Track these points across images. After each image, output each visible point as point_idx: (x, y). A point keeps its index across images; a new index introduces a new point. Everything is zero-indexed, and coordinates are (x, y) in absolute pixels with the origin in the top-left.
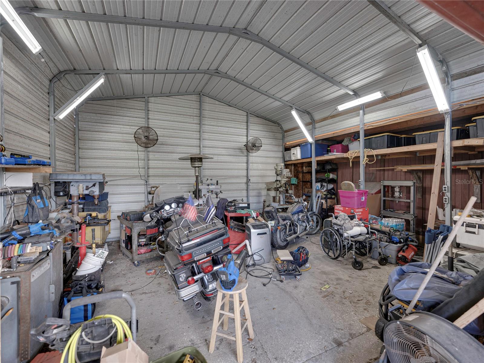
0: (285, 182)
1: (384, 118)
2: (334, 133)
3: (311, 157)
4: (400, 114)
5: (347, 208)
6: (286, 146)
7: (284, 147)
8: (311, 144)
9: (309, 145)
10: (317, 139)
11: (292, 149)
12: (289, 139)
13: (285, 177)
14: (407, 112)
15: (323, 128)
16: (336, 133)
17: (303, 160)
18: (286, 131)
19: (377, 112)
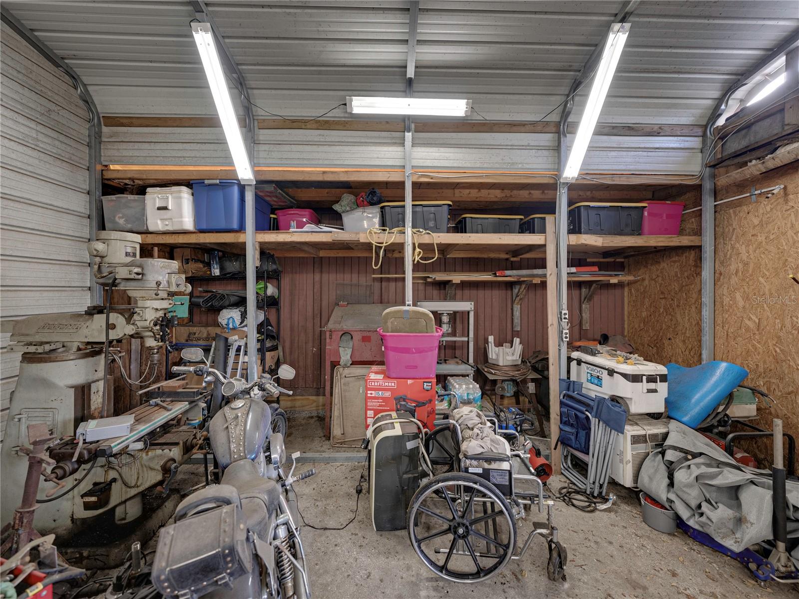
0: (161, 314)
1: (455, 165)
2: (324, 172)
3: (242, 228)
4: (485, 166)
5: (410, 382)
6: (108, 175)
7: (99, 176)
8: (242, 188)
9: (236, 189)
10: (263, 178)
11: (149, 190)
12: (125, 153)
13: (163, 294)
14: (497, 166)
15: (287, 148)
16: (332, 172)
17: (202, 235)
18: (114, 121)
19: (442, 150)
